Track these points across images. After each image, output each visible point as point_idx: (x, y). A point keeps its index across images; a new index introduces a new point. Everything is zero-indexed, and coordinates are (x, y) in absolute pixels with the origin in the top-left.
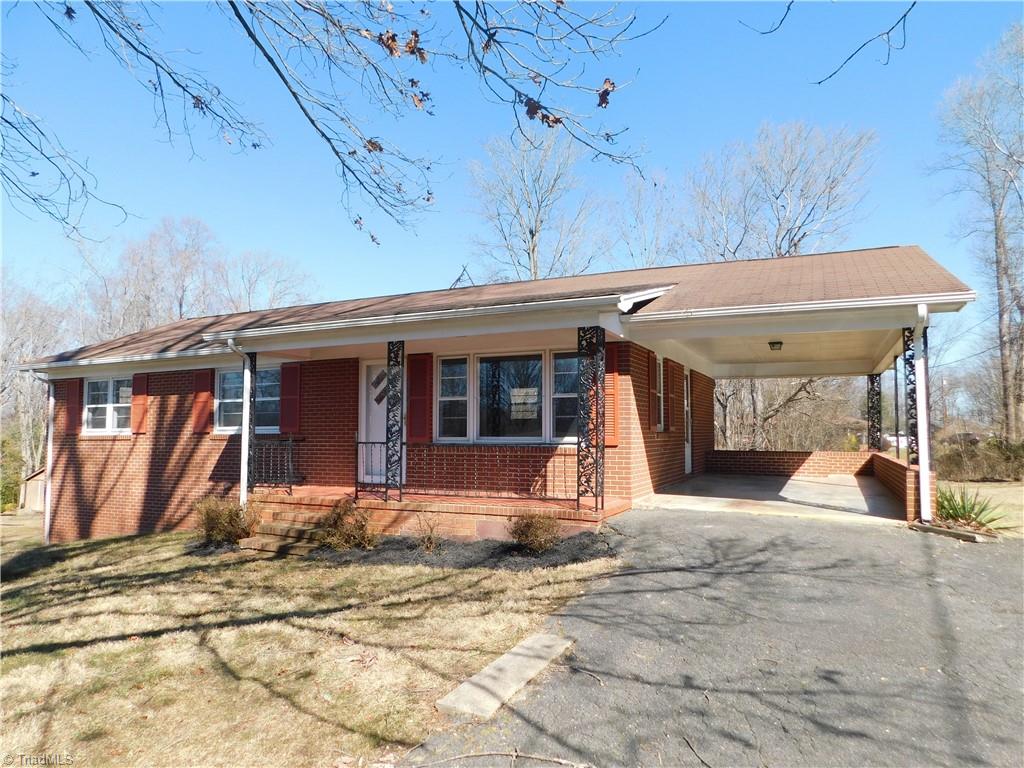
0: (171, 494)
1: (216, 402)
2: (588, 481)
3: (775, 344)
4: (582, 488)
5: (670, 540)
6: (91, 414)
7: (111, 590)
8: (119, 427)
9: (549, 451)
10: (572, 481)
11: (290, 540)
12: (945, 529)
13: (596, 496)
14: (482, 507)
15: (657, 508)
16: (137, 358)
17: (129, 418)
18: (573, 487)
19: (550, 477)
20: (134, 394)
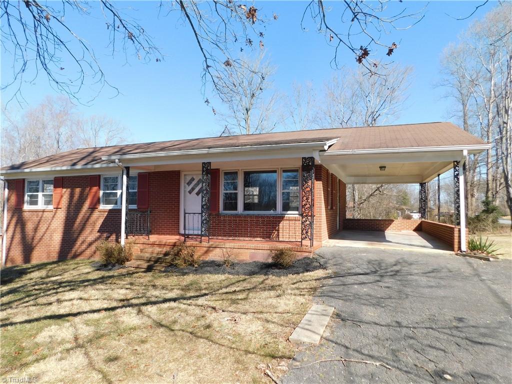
0: (76, 240)
1: (101, 192)
2: (307, 233)
3: (382, 168)
4: (304, 236)
5: (350, 261)
6: (29, 198)
7: (68, 288)
8: (45, 204)
9: (281, 218)
10: (299, 233)
11: (152, 263)
12: (473, 255)
13: (310, 240)
14: (252, 245)
15: (335, 246)
16: (58, 169)
17: (52, 201)
18: (299, 236)
19: (281, 231)
20: (54, 187)
